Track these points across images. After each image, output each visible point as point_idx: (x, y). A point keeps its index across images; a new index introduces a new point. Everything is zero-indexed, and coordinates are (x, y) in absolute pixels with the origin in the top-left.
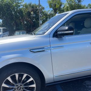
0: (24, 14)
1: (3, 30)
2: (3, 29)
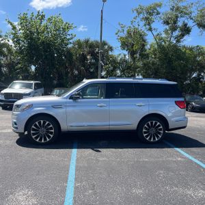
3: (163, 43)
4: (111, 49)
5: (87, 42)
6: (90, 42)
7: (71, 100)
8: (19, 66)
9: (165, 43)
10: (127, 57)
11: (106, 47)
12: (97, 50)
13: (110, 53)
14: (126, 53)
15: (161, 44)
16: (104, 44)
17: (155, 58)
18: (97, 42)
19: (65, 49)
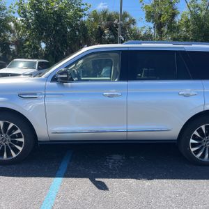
0: (89, 32)
1: (39, 65)
2: (39, 63)
3: (199, 12)
4: (133, 22)
5: (105, 13)
6: (108, 13)
7: (55, 84)
8: (28, 43)
9: (201, 11)
10: (153, 31)
11: (127, 20)
12: (116, 22)
13: (132, 26)
14: (152, 25)
15: (196, 14)
16: (125, 15)
17: (187, 31)
18: (117, 13)
19: (78, 22)
